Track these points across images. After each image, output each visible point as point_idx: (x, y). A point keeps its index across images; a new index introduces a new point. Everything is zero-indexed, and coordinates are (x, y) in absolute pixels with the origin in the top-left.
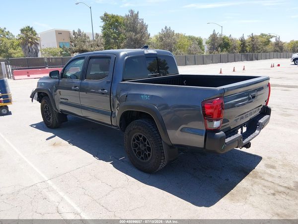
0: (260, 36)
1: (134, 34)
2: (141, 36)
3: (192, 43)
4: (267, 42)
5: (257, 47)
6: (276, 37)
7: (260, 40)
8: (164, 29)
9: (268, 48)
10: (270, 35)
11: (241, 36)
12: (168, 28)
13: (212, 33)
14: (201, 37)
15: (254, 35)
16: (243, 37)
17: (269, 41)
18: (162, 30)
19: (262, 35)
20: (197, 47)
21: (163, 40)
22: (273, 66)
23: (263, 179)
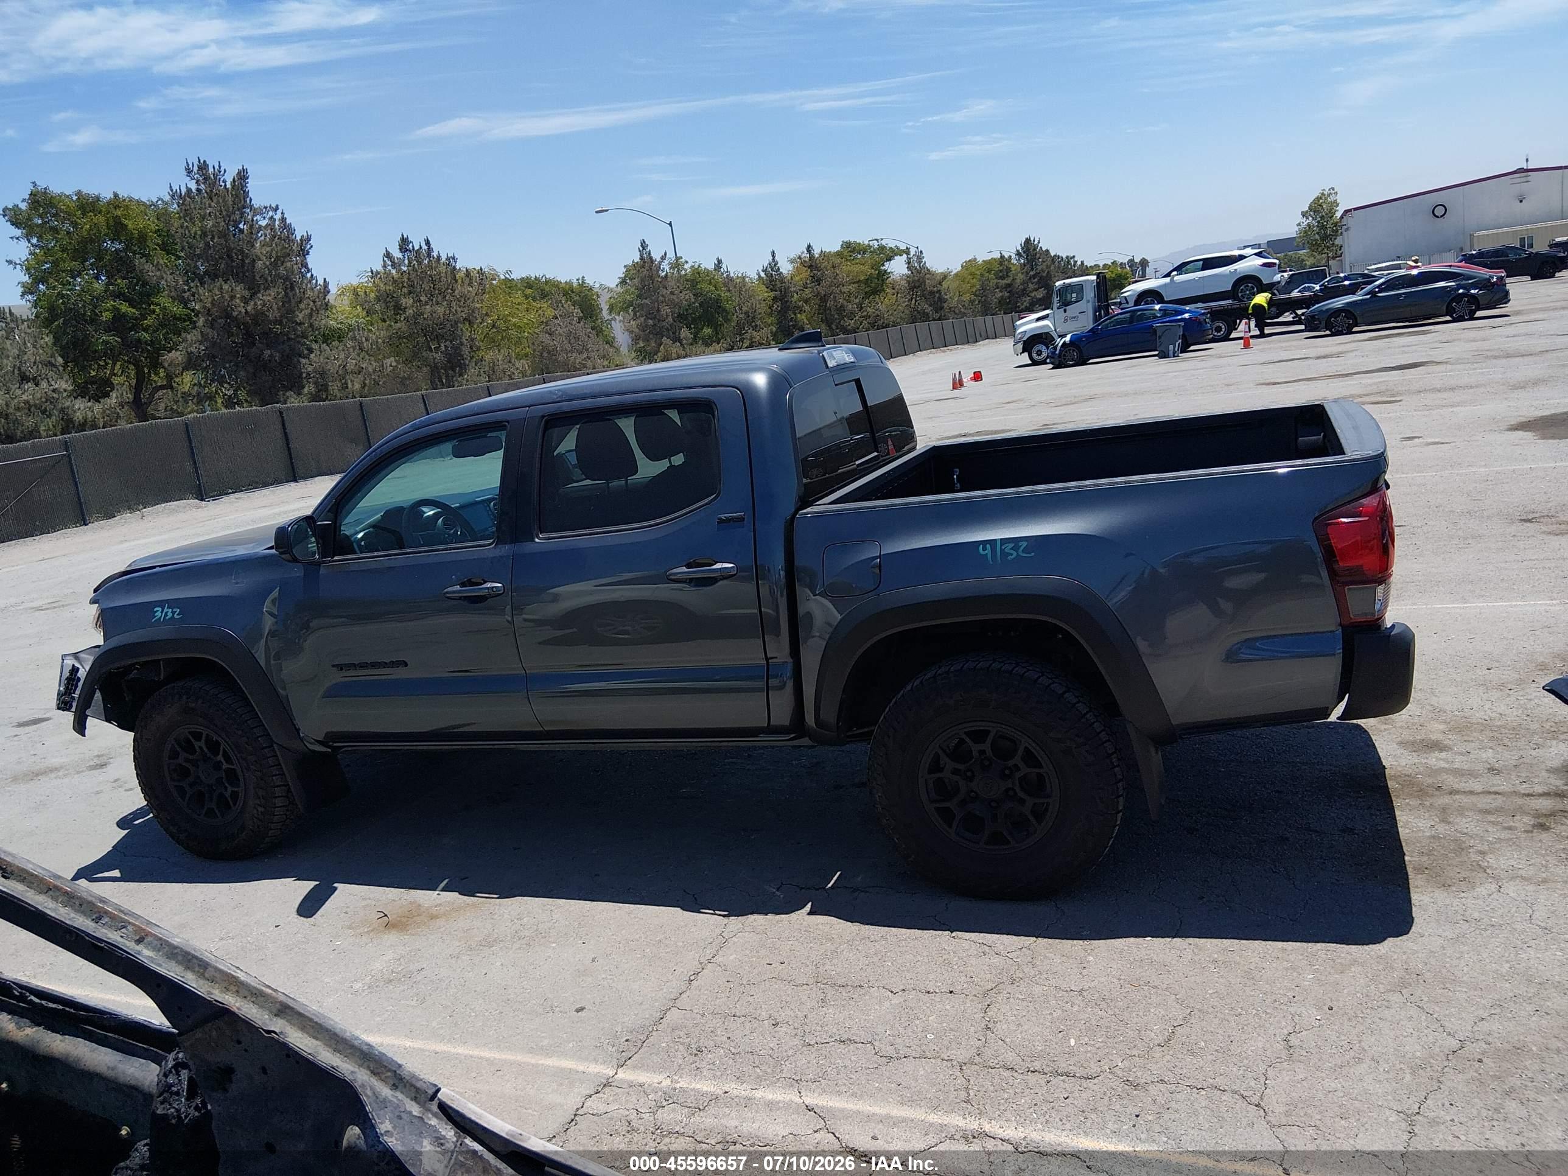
0: (838, 254)
1: (240, 290)
2: (287, 300)
3: (550, 313)
4: (877, 282)
5: (841, 309)
6: (907, 251)
7: (846, 270)
8: (397, 254)
9: (884, 305)
10: (882, 248)
11: (766, 260)
12: (417, 242)
13: (634, 256)
14: (589, 281)
15: (816, 252)
16: (774, 265)
17: (883, 275)
18: (388, 255)
19: (851, 249)
20: (582, 329)
21: (398, 309)
22: (961, 384)
23: (1453, 792)
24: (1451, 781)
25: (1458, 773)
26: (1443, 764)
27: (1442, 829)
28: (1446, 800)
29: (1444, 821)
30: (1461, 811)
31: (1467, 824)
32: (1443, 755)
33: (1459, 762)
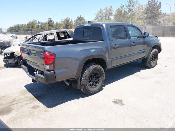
23: (27, 100)
24: (28, 102)
25: (27, 104)
26: (31, 104)
27: (26, 95)
28: (27, 99)
29: (26, 96)
30: (25, 98)
31: (23, 97)
32: (31, 106)
33: (28, 106)
